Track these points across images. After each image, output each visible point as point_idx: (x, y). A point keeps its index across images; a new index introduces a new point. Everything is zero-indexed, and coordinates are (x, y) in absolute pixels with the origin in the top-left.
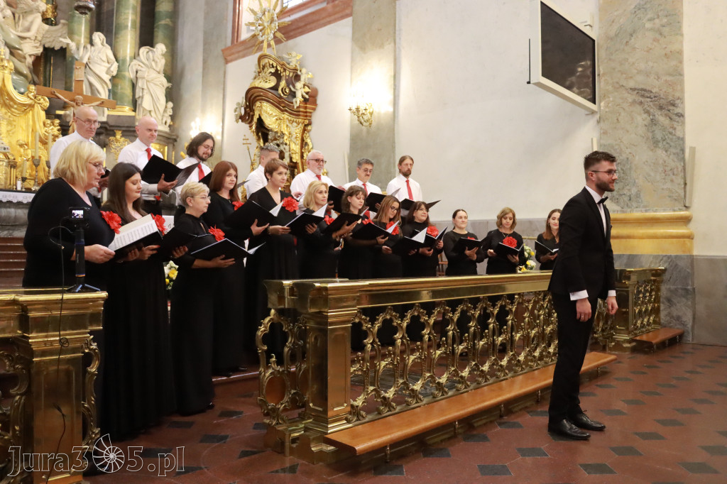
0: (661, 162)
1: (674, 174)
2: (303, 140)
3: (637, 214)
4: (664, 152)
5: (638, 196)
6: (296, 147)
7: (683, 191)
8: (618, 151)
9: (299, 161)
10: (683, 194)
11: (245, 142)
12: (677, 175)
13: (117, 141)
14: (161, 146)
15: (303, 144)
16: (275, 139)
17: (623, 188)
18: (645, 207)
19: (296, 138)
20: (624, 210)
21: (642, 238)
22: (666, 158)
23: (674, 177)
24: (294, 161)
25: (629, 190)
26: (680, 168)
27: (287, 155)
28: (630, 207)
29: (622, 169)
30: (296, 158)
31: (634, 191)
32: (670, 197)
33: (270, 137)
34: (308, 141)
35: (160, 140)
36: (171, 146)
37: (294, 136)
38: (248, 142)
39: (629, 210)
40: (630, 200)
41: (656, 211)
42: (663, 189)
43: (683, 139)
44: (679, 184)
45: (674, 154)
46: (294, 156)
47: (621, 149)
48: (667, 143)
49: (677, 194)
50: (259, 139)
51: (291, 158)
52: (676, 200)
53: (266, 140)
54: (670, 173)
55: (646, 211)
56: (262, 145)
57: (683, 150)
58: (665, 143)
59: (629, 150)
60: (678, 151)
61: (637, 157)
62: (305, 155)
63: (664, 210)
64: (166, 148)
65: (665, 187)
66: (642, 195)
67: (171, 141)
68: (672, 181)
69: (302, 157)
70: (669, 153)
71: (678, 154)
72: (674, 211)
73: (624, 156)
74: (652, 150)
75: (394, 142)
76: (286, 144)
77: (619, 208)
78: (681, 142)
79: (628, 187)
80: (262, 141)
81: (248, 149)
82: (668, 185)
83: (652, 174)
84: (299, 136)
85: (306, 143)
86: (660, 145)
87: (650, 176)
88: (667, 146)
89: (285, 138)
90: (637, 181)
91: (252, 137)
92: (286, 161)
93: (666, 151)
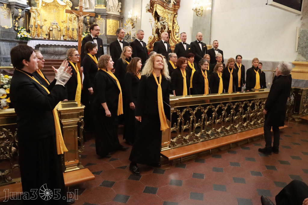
2: (173, 21)
6: (170, 24)
9: (172, 30)
11: (150, 21)
13: (99, 19)
14: (117, 21)
15: (174, 23)
16: (162, 20)
19: (171, 20)
20: (307, 60)
24: (170, 30)
27: (167, 27)
30: (171, 29)
33: (160, 19)
34: (175, 21)
35: (116, 19)
36: (121, 21)
37: (170, 19)
38: (151, 21)
46: (169, 28)
50: (156, 20)
51: (168, 29)
53: (158, 21)
56: (157, 22)
62: (174, 27)
64: (119, 22)
67: (121, 19)
69: (173, 28)
75: (211, 24)
76: (167, 22)
77: (305, 59)
80: (157, 20)
81: (151, 24)
84: (172, 19)
85: (175, 23)
89: (166, 20)
91: (153, 19)
92: (166, 29)
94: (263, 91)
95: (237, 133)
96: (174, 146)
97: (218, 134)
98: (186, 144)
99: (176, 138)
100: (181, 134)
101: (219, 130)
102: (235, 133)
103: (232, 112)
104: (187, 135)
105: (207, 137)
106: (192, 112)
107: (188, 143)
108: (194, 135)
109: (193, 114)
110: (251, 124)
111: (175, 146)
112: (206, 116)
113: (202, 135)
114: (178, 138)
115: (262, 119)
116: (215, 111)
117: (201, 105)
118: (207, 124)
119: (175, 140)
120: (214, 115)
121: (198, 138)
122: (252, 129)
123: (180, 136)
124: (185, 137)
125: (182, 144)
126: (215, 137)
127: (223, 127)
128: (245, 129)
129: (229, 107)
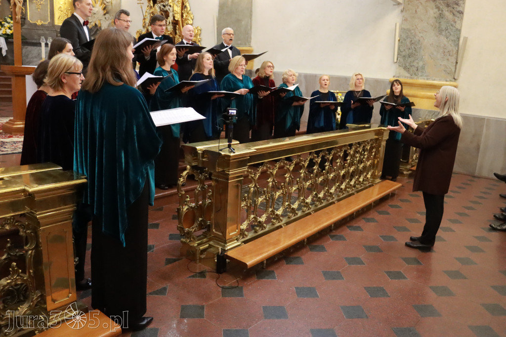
0: (442, 45)
1: (450, 55)
3: (421, 81)
4: (445, 39)
5: (423, 68)
7: (454, 67)
8: (413, 34)
9: (180, 19)
10: (454, 70)
11: (139, 2)
12: (452, 56)
16: (162, 2)
17: (414, 61)
18: (427, 76)
20: (412, 76)
21: (423, 97)
22: (446, 43)
23: (450, 57)
25: (418, 63)
26: (455, 51)
28: (416, 75)
29: (415, 48)
31: (421, 64)
32: (445, 71)
34: (186, 4)
37: (177, 0)
39: (416, 77)
40: (417, 70)
41: (434, 80)
42: (441, 65)
43: (460, 31)
44: (452, 63)
45: (452, 41)
46: (176, 15)
47: (415, 34)
48: (449, 32)
49: (450, 70)
51: (174, 17)
52: (449, 73)
53: (155, 2)
54: (448, 54)
55: (427, 79)
56: (152, 5)
57: (459, 39)
58: (447, 32)
59: (421, 35)
60: (455, 39)
61: (426, 41)
63: (440, 80)
65: (443, 64)
66: (425, 68)
68: (448, 60)
70: (448, 39)
71: (455, 41)
72: (447, 81)
73: (417, 38)
74: (437, 36)
76: (171, 6)
77: (409, 75)
78: (458, 32)
79: (417, 61)
82: (445, 63)
83: (435, 54)
84: (181, 0)
85: (185, 7)
86: (444, 33)
87: (433, 54)
88: (448, 34)
89: (170, 1)
90: (423, 57)
93: (447, 38)
94: (369, 127)
95: (333, 203)
96: (243, 238)
97: (307, 207)
98: (262, 231)
99: (246, 221)
100: (254, 214)
101: (309, 200)
102: (331, 201)
103: (327, 167)
104: (263, 215)
105: (293, 213)
106: (271, 171)
107: (265, 228)
108: (274, 213)
109: (273, 174)
110: (351, 185)
111: (245, 236)
112: (291, 177)
113: (285, 211)
114: (249, 221)
115: (365, 174)
116: (304, 166)
117: (286, 158)
118: (293, 191)
119: (244, 226)
120: (303, 174)
121: (279, 218)
122: (353, 194)
123: (254, 217)
124: (260, 217)
125: (256, 232)
126: (303, 212)
127: (314, 193)
128: (343, 193)
129: (323, 157)
